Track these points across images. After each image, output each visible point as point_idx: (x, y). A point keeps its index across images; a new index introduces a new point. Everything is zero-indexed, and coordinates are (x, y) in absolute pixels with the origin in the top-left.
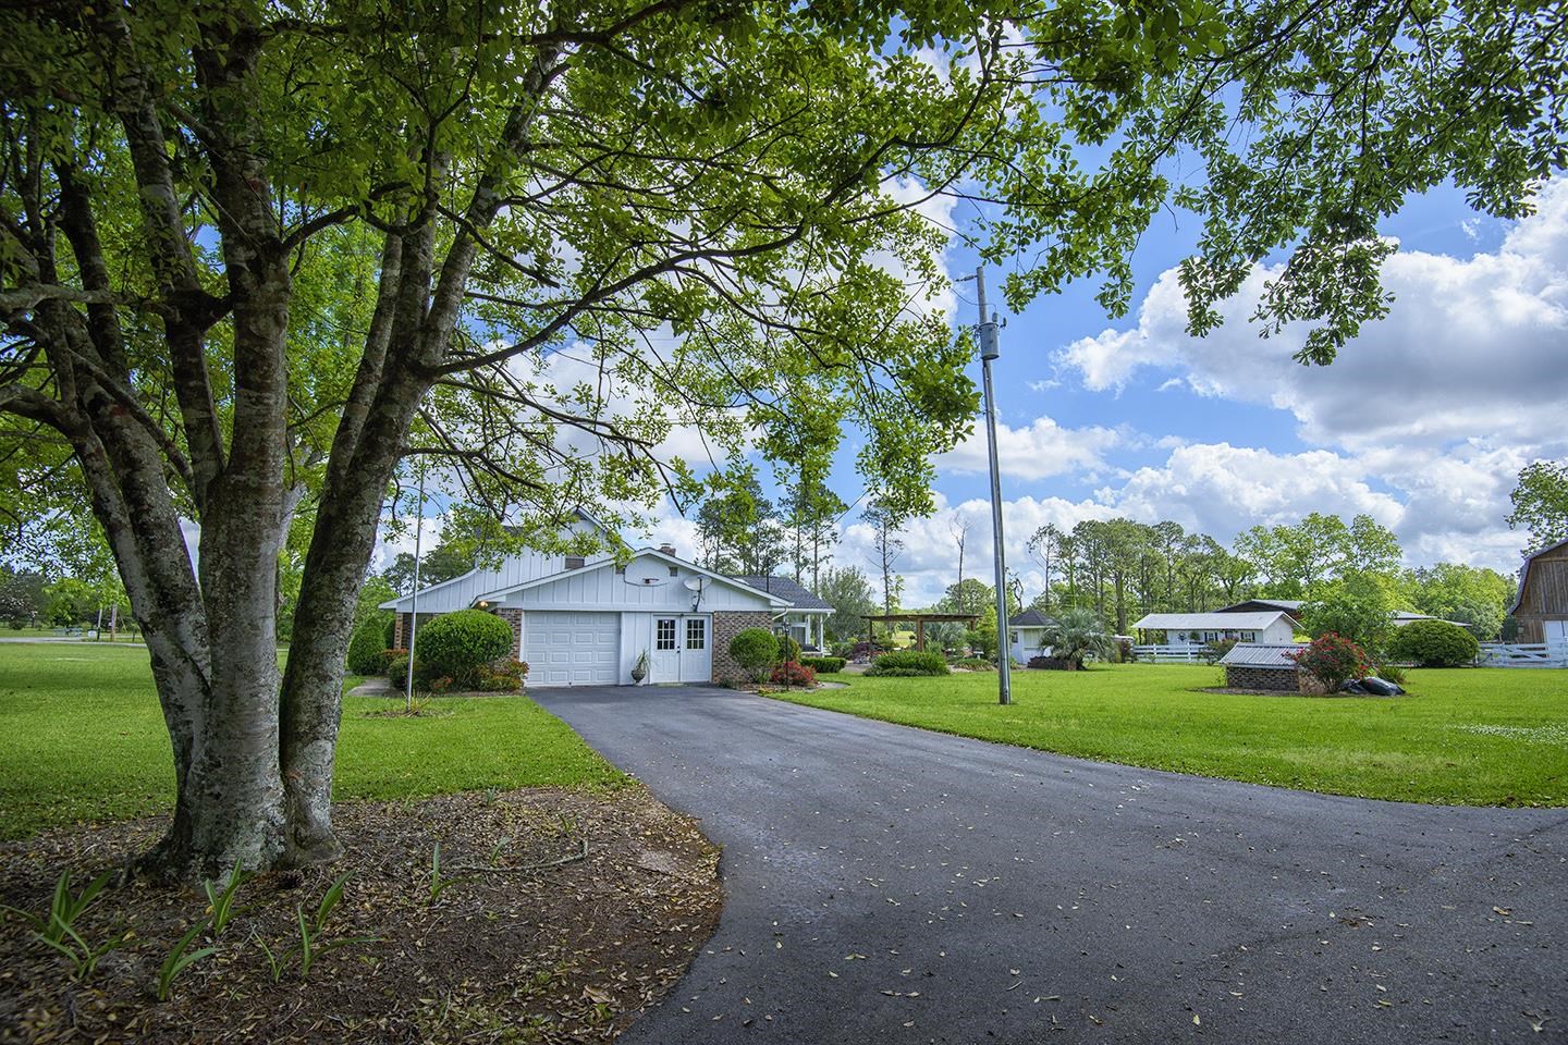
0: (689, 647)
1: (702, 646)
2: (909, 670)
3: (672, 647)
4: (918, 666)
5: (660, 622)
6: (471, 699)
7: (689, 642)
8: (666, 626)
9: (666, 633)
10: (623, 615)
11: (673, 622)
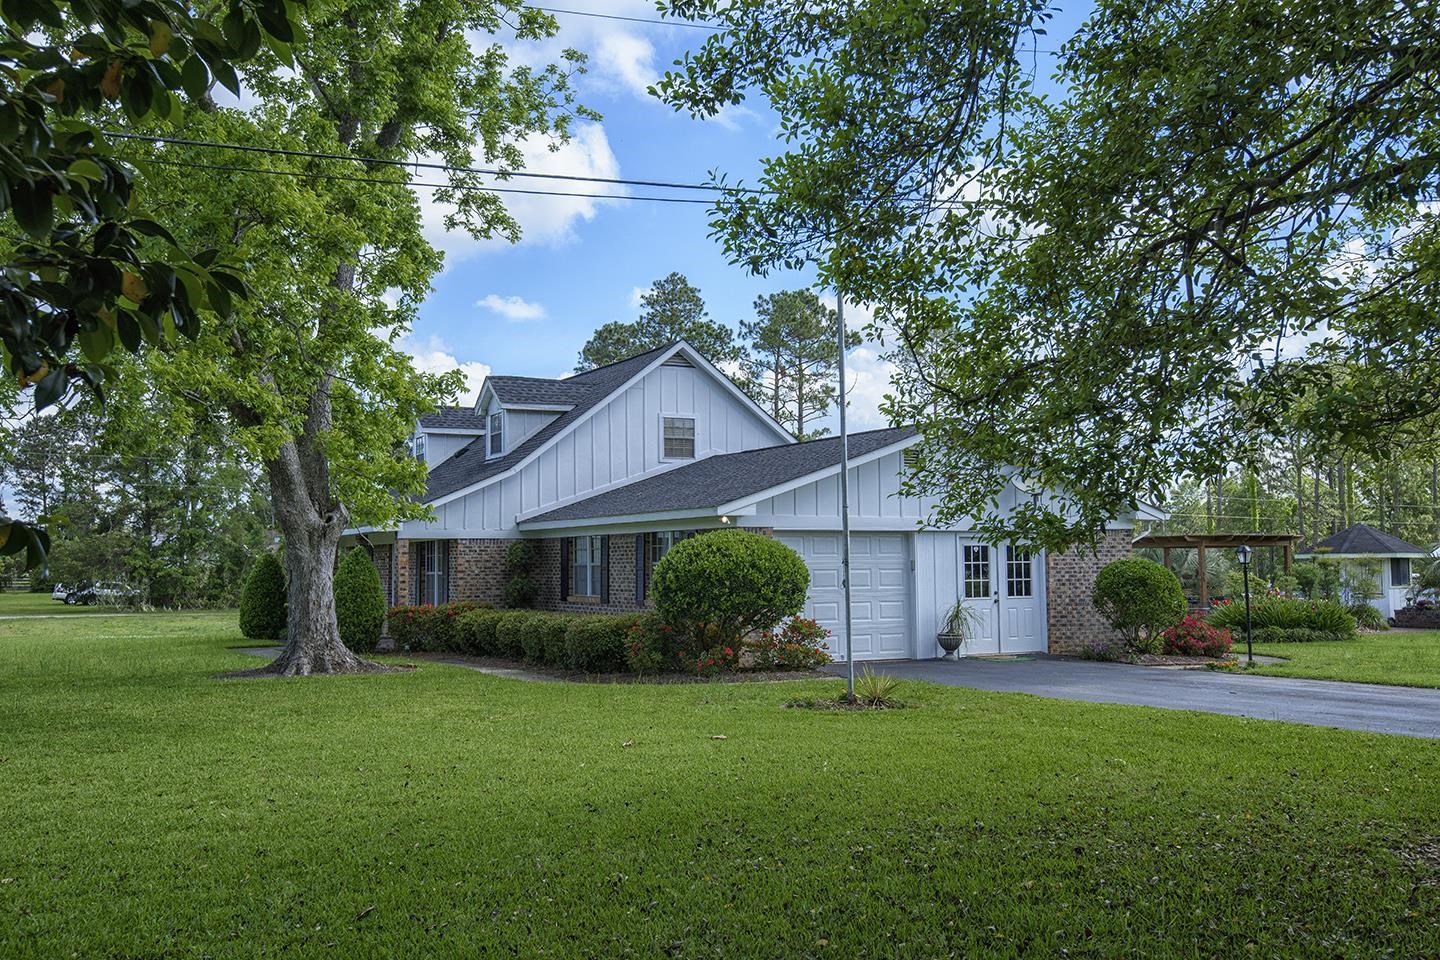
0: (1011, 593)
1: (1028, 593)
2: (1298, 631)
3: (986, 594)
4: (1312, 624)
5: (967, 549)
6: (724, 687)
7: (1010, 585)
8: (976, 559)
9: (977, 567)
10: (916, 536)
11: (985, 549)
